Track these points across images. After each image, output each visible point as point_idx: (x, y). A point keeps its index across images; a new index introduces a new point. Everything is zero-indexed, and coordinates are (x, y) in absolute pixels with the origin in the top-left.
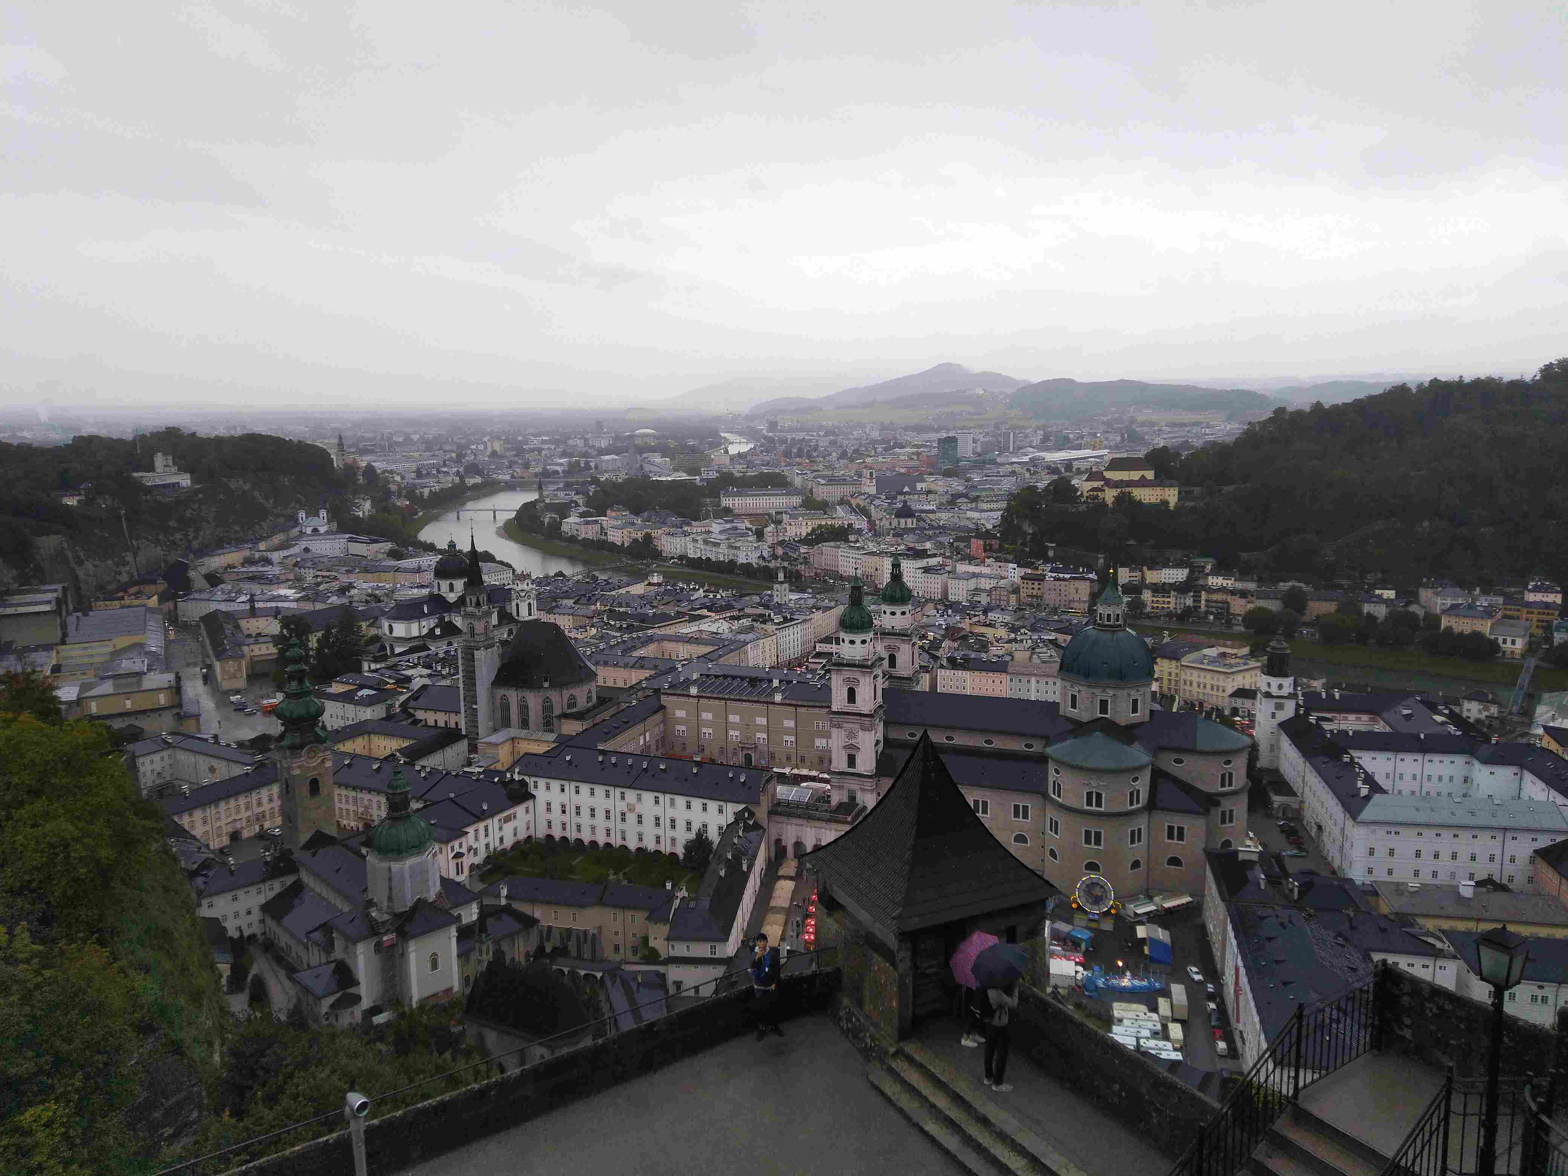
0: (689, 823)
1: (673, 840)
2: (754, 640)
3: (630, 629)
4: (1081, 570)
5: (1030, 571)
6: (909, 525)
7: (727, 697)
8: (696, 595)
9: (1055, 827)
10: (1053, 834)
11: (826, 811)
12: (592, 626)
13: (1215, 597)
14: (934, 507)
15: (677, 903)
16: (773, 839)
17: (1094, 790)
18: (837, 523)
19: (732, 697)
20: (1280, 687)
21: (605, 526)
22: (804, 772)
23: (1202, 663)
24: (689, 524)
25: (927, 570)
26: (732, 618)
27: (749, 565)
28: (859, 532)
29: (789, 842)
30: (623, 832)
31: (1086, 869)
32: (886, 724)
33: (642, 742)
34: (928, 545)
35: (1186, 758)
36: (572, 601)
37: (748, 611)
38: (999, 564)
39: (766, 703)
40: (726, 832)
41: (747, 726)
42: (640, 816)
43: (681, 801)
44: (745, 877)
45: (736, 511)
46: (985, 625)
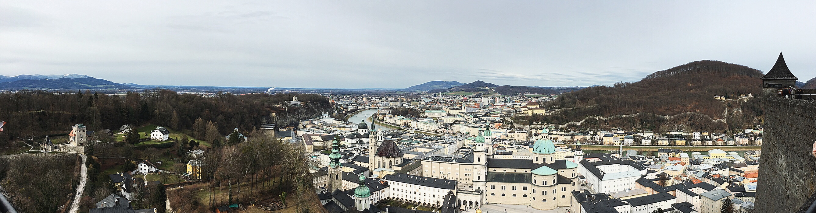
0: (434, 195)
1: (429, 200)
2: (442, 148)
4: (523, 130)
5: (510, 131)
6: (476, 120)
8: (424, 136)
9: (534, 191)
11: (473, 191)
13: (554, 136)
14: (482, 116)
16: (458, 199)
17: (544, 181)
18: (457, 120)
19: (441, 162)
20: (578, 153)
21: (395, 119)
23: (558, 150)
24: (418, 120)
26: (435, 142)
27: (436, 130)
28: (464, 121)
29: (462, 200)
30: (415, 198)
31: (543, 201)
32: (488, 168)
35: (564, 171)
37: (439, 141)
38: (503, 129)
39: (451, 164)
40: (446, 198)
42: (420, 193)
43: (432, 189)
45: (429, 117)
46: (503, 144)
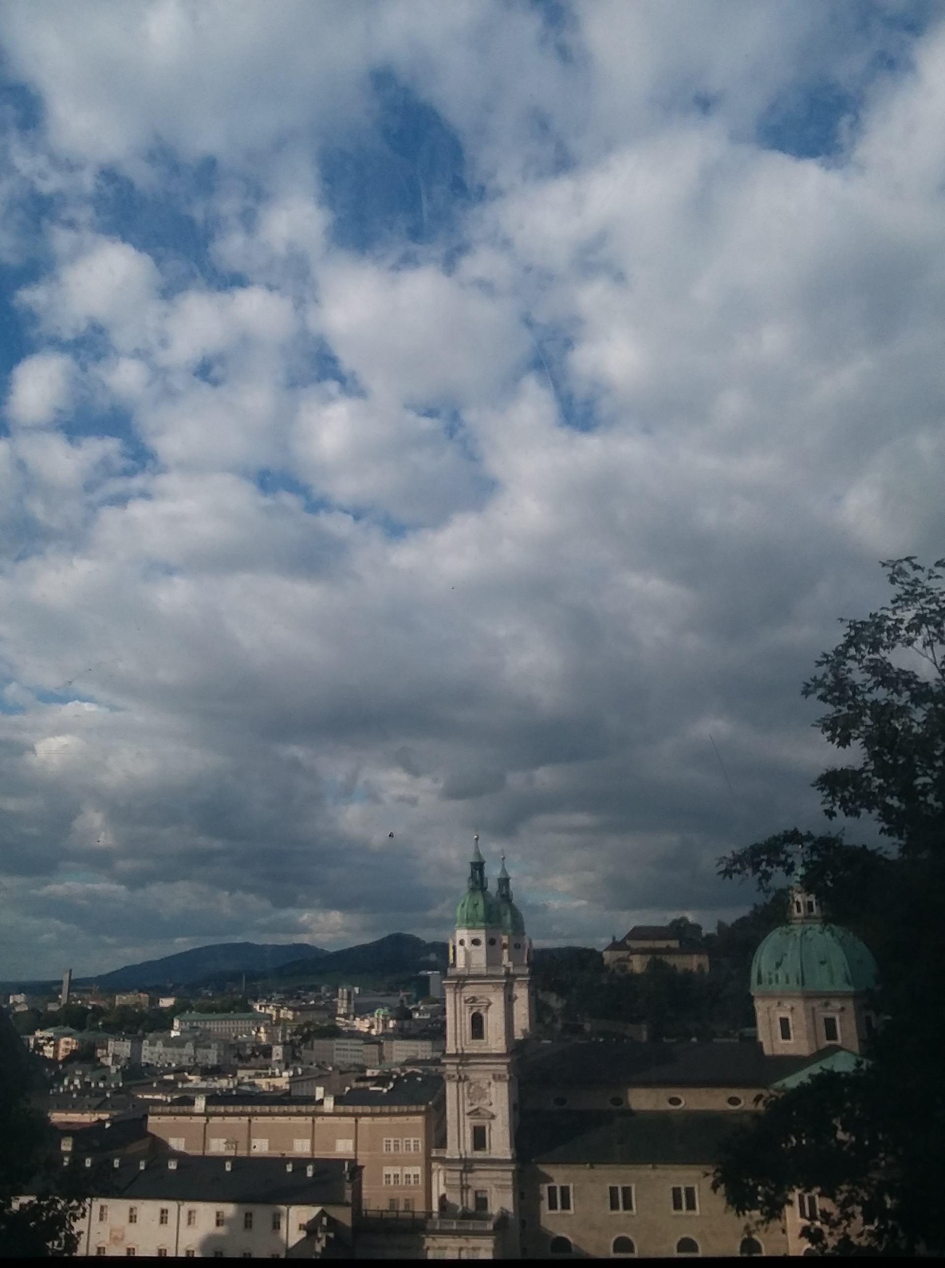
39: (313, 1115)
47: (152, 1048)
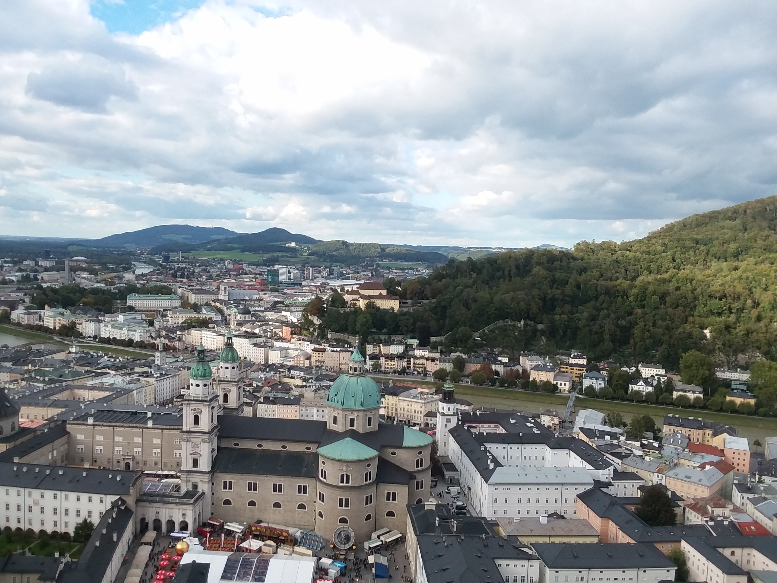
0: (78, 511)
1: (66, 524)
2: (139, 388)
3: (51, 381)
4: (346, 346)
5: (317, 346)
6: (247, 319)
7: (114, 424)
8: (102, 360)
9: (322, 498)
10: (321, 502)
11: (177, 497)
12: (23, 379)
13: (417, 361)
14: (263, 309)
15: (62, 566)
16: (140, 517)
17: (345, 473)
18: (201, 317)
19: (118, 424)
20: (449, 409)
21: (42, 316)
22: (166, 473)
23: (409, 397)
24: (104, 316)
25: (256, 345)
26: (125, 374)
27: (142, 342)
28: (216, 322)
29: (150, 519)
30: (30, 520)
31: (340, 522)
32: (219, 438)
33: (50, 457)
34: (257, 331)
35: (398, 451)
36: (11, 363)
38: (300, 342)
39: (143, 428)
40: (104, 517)
41: (129, 444)
42: (42, 508)
43: (73, 495)
44: (116, 544)
45: (137, 309)
46: (289, 377)
47: (106, 328)
